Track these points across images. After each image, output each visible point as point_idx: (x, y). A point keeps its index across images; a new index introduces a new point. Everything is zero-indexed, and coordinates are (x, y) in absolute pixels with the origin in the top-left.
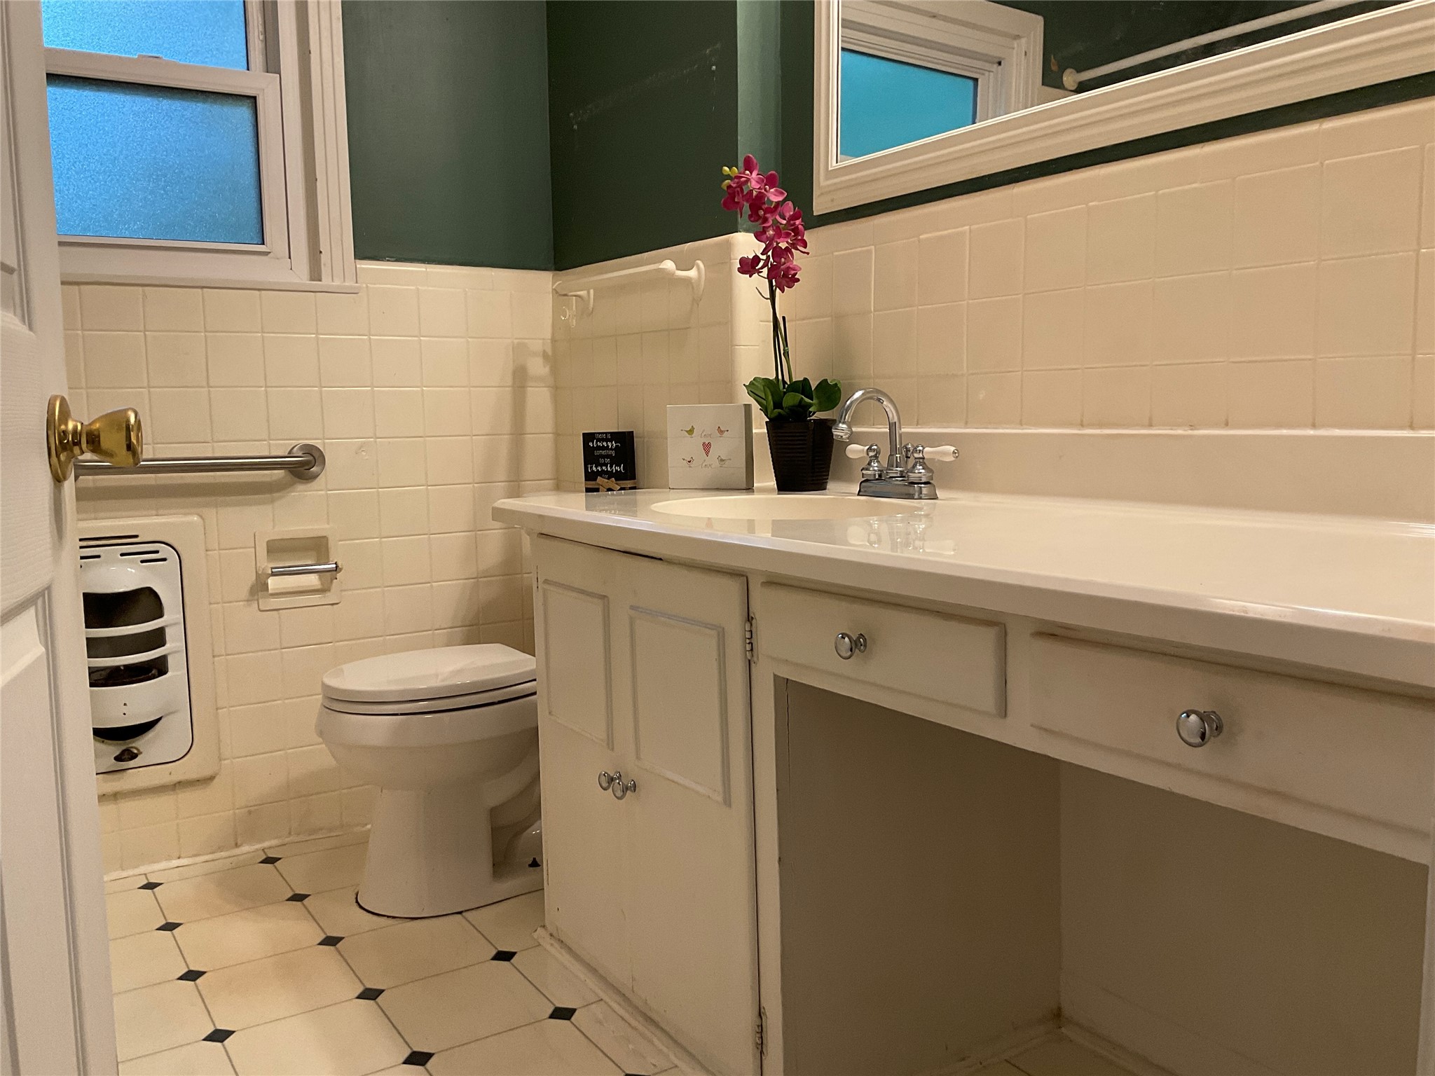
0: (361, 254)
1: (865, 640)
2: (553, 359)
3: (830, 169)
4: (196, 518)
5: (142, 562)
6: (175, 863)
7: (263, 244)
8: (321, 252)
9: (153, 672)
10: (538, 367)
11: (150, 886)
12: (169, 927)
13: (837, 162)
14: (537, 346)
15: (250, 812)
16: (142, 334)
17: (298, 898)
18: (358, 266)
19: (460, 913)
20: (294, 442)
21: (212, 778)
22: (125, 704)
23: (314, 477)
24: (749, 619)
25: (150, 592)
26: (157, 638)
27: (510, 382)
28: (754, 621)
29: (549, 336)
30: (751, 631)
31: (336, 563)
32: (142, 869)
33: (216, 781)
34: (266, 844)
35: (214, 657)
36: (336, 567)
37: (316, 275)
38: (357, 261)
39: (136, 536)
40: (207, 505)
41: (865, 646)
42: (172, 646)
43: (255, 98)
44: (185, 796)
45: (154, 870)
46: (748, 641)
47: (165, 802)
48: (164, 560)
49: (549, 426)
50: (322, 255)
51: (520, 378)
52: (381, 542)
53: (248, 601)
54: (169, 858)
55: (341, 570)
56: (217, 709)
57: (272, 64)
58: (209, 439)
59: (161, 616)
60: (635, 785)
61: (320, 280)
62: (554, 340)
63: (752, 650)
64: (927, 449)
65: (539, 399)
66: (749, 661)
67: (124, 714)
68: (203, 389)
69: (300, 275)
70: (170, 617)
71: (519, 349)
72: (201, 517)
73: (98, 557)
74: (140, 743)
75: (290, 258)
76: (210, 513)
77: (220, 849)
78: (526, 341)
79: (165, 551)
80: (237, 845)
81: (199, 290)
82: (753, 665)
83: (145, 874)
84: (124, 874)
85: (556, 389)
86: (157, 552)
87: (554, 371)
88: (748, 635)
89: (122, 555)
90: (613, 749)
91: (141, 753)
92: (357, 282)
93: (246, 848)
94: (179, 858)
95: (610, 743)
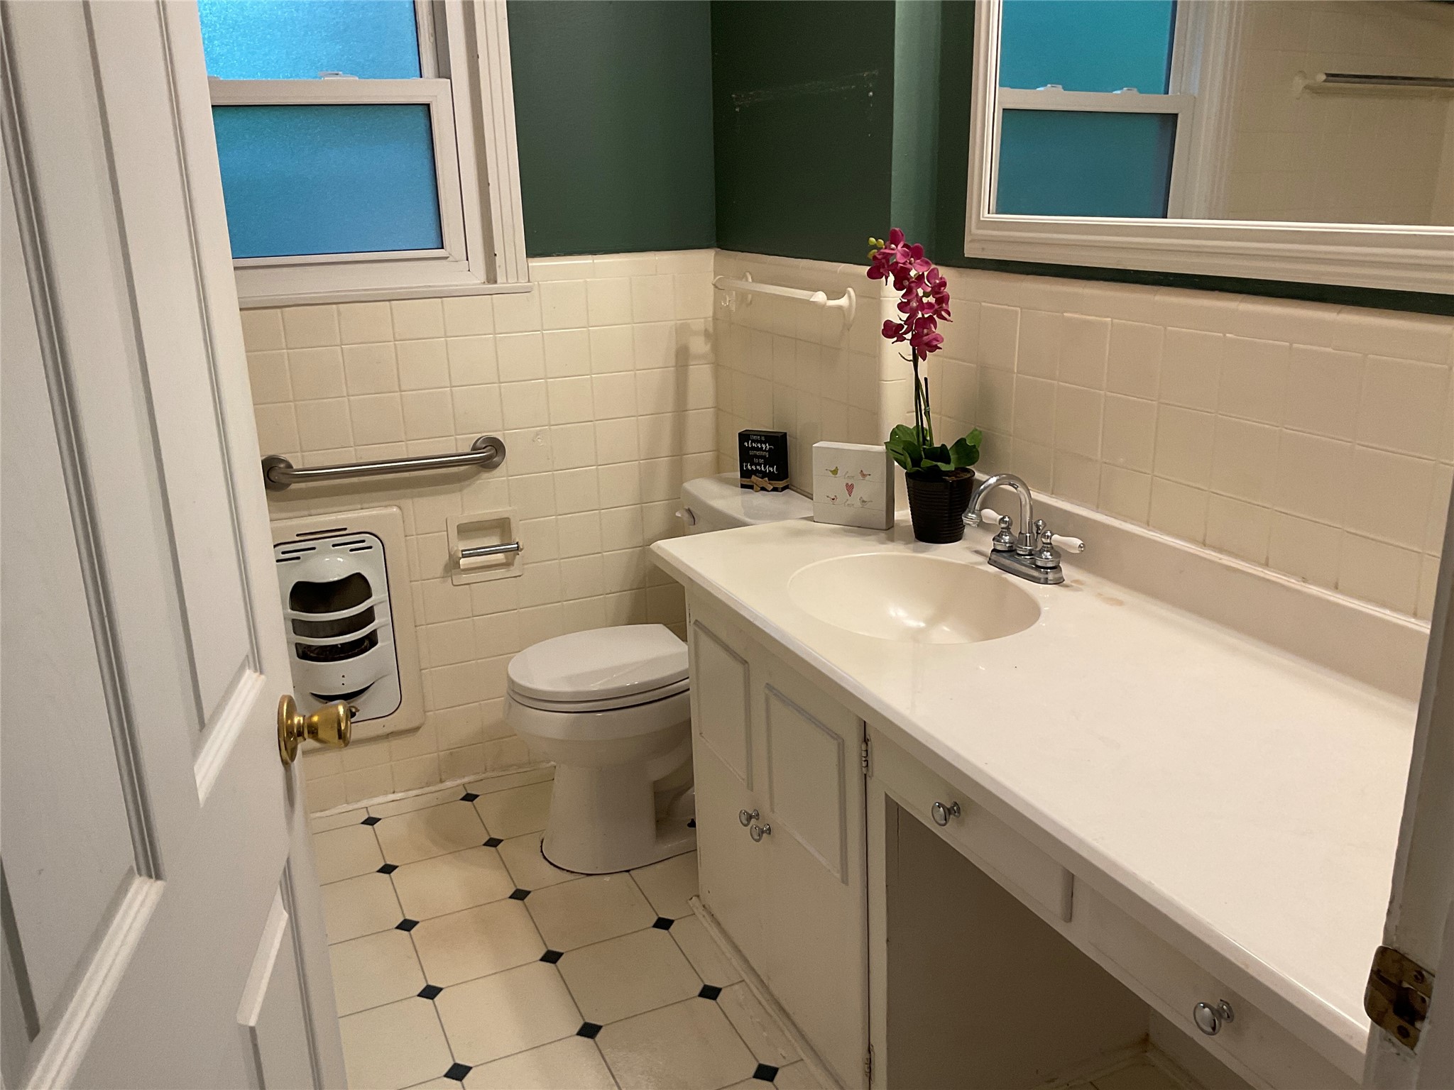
0: (533, 251)
1: (959, 808)
2: (713, 337)
3: (982, 219)
4: (395, 509)
5: (351, 550)
6: (392, 797)
7: (443, 248)
8: (496, 255)
9: (365, 644)
10: (699, 346)
11: (371, 821)
12: (387, 869)
13: (989, 213)
14: (699, 325)
15: (451, 754)
16: (339, 347)
17: (493, 843)
18: (530, 264)
19: (628, 871)
20: (479, 435)
21: (417, 729)
22: (343, 676)
23: (496, 466)
24: (866, 741)
25: (359, 577)
26: (368, 616)
27: (673, 362)
28: (869, 743)
29: (710, 313)
30: (867, 751)
31: (517, 543)
32: (364, 803)
33: (421, 729)
34: (466, 780)
35: (416, 626)
36: (518, 547)
37: (492, 278)
38: (530, 259)
39: (345, 529)
40: (404, 497)
41: (959, 813)
42: (380, 621)
43: (428, 105)
44: (395, 743)
45: (376, 804)
46: (864, 759)
47: (382, 747)
48: (370, 547)
49: (709, 400)
50: (497, 258)
51: (682, 357)
52: (557, 520)
53: (443, 577)
54: (386, 793)
55: (522, 550)
56: (421, 670)
57: (443, 71)
58: (404, 439)
59: (369, 596)
60: (769, 829)
61: (495, 282)
62: (715, 319)
63: (867, 766)
64: (1056, 537)
65: (701, 376)
66: (865, 775)
67: (343, 684)
68: (396, 394)
69: (477, 277)
70: (378, 596)
71: (682, 330)
72: (400, 508)
73: (314, 548)
74: (358, 702)
75: (467, 260)
76: (407, 504)
77: (428, 785)
78: (690, 321)
79: (370, 540)
80: (441, 781)
81: (387, 303)
82: (868, 778)
83: (367, 808)
84: (350, 807)
85: (717, 367)
86: (363, 541)
87: (715, 349)
88: (864, 754)
89: (334, 546)
90: (752, 790)
91: (358, 711)
92: (529, 281)
93: (449, 784)
94: (394, 792)
95: (750, 787)
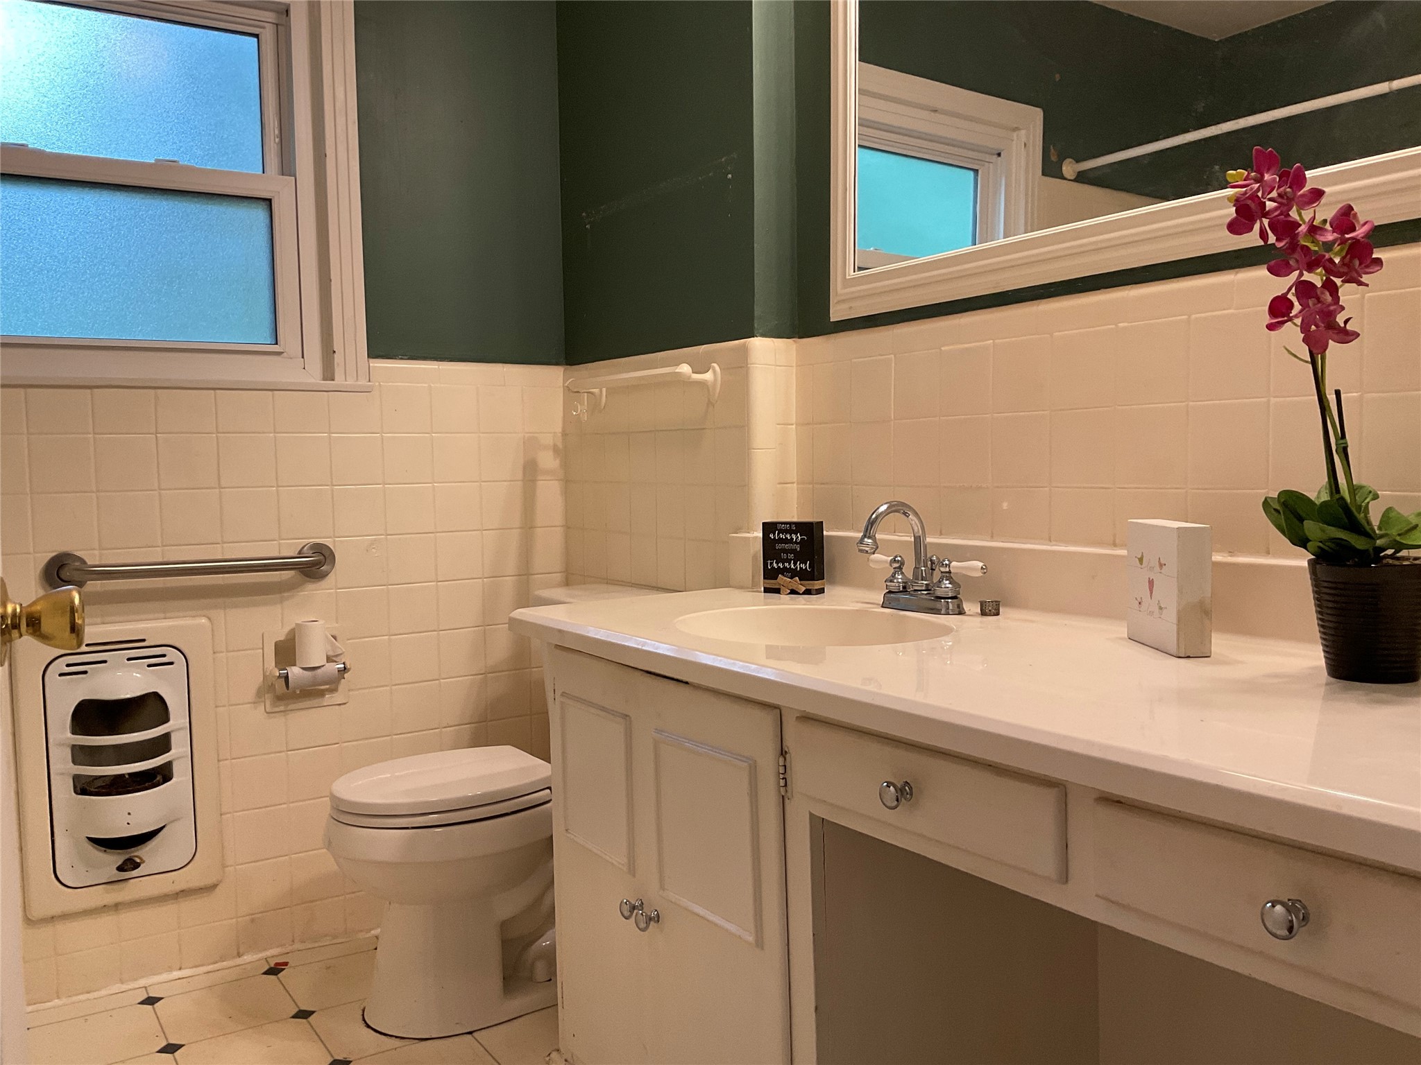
0: (376, 351)
1: (911, 788)
2: (564, 453)
3: (848, 277)
4: (204, 620)
5: (149, 666)
6: (177, 974)
7: (277, 344)
8: (334, 352)
9: (158, 779)
10: (548, 461)
11: (151, 1001)
12: (170, 1049)
13: (854, 272)
14: (548, 440)
15: (253, 921)
16: (154, 436)
17: (303, 1014)
18: (371, 365)
19: (470, 1033)
20: (307, 541)
21: (214, 887)
22: (129, 814)
23: (324, 576)
24: (783, 753)
25: (156, 695)
26: (163, 744)
27: (520, 476)
28: (787, 756)
29: (559, 430)
30: (785, 766)
31: (344, 664)
32: (143, 982)
33: (217, 890)
34: (268, 953)
35: (219, 761)
36: (345, 667)
37: (328, 374)
38: (371, 360)
39: (144, 640)
40: (216, 607)
41: (911, 794)
42: (178, 751)
43: (270, 200)
44: (187, 907)
45: (155, 983)
46: (781, 776)
47: (168, 911)
48: (171, 663)
49: (558, 519)
50: (336, 355)
51: (531, 471)
52: (389, 639)
53: (254, 703)
54: (170, 969)
55: (349, 670)
56: (221, 815)
57: (287, 167)
58: (219, 541)
59: (167, 720)
60: (658, 915)
61: (333, 380)
62: (565, 434)
63: (786, 785)
64: (954, 564)
65: (550, 493)
66: (783, 796)
67: (128, 824)
68: (215, 490)
69: (313, 374)
70: (176, 723)
71: (530, 443)
72: (209, 619)
73: (105, 662)
74: (142, 852)
75: (303, 357)
76: (219, 615)
77: (222, 959)
78: (536, 435)
79: (172, 655)
80: (239, 955)
81: (212, 391)
82: (786, 800)
83: (146, 987)
84: (124, 987)
85: (567, 482)
86: (164, 656)
87: (565, 465)
88: (782, 770)
89: (129, 659)
90: (634, 876)
91: (144, 862)
92: (369, 381)
93: (247, 958)
94: (180, 969)
95: (632, 870)
